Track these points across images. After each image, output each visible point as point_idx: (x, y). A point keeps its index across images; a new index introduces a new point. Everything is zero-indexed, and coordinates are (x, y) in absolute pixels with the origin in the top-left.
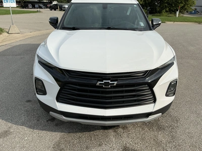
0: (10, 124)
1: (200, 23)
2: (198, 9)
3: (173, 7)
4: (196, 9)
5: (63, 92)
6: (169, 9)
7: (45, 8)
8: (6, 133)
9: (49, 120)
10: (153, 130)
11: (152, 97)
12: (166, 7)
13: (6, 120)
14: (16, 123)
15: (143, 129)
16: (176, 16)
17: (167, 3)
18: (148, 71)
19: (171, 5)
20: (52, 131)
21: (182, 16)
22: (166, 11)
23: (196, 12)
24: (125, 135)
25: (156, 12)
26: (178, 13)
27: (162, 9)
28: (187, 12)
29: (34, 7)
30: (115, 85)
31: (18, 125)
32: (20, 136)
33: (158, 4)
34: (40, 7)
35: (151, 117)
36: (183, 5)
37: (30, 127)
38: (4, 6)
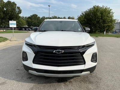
0: (6, 80)
1: (118, 37)
2: (117, 31)
3: (102, 29)
4: (116, 31)
5: (36, 57)
6: (100, 30)
7: (32, 31)
8: (3, 83)
9: (28, 78)
10: (86, 83)
11: (83, 60)
12: (98, 29)
13: (4, 78)
14: (10, 79)
15: (81, 83)
16: (104, 34)
17: (98, 27)
18: (80, 46)
19: (101, 28)
20: (29, 83)
21: (108, 34)
22: (98, 31)
23: (116, 32)
24: (70, 85)
25: (93, 32)
26: (105, 32)
27: (96, 30)
28: (111, 32)
29: (25, 30)
30: (63, 52)
31: (11, 80)
32: (11, 84)
33: (94, 28)
34: (29, 30)
35: (84, 73)
36: (107, 28)
37: (17, 81)
38: (10, 27)
